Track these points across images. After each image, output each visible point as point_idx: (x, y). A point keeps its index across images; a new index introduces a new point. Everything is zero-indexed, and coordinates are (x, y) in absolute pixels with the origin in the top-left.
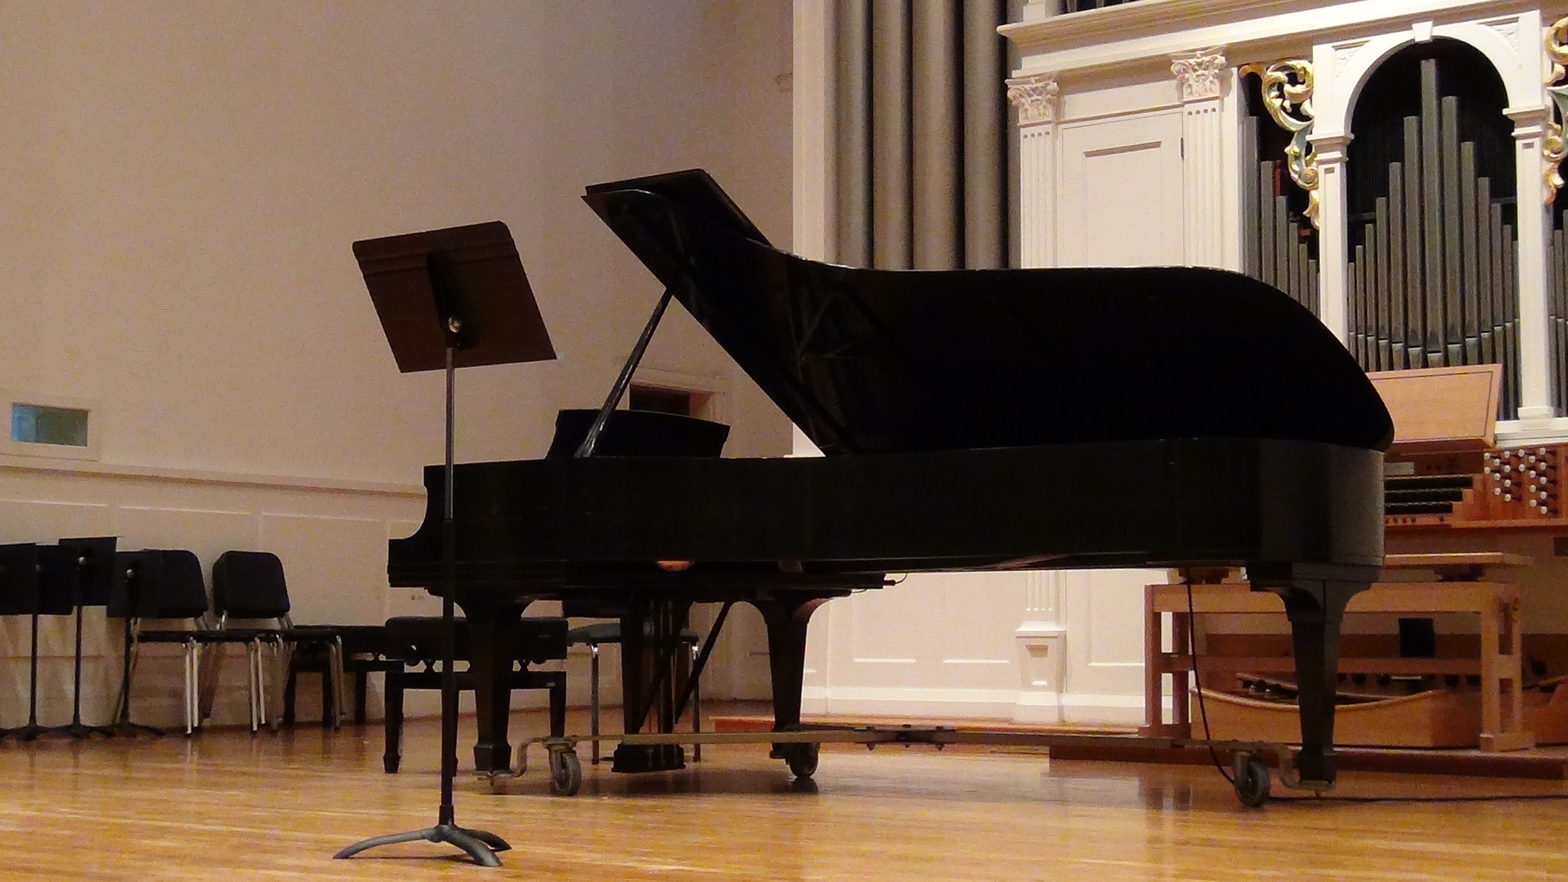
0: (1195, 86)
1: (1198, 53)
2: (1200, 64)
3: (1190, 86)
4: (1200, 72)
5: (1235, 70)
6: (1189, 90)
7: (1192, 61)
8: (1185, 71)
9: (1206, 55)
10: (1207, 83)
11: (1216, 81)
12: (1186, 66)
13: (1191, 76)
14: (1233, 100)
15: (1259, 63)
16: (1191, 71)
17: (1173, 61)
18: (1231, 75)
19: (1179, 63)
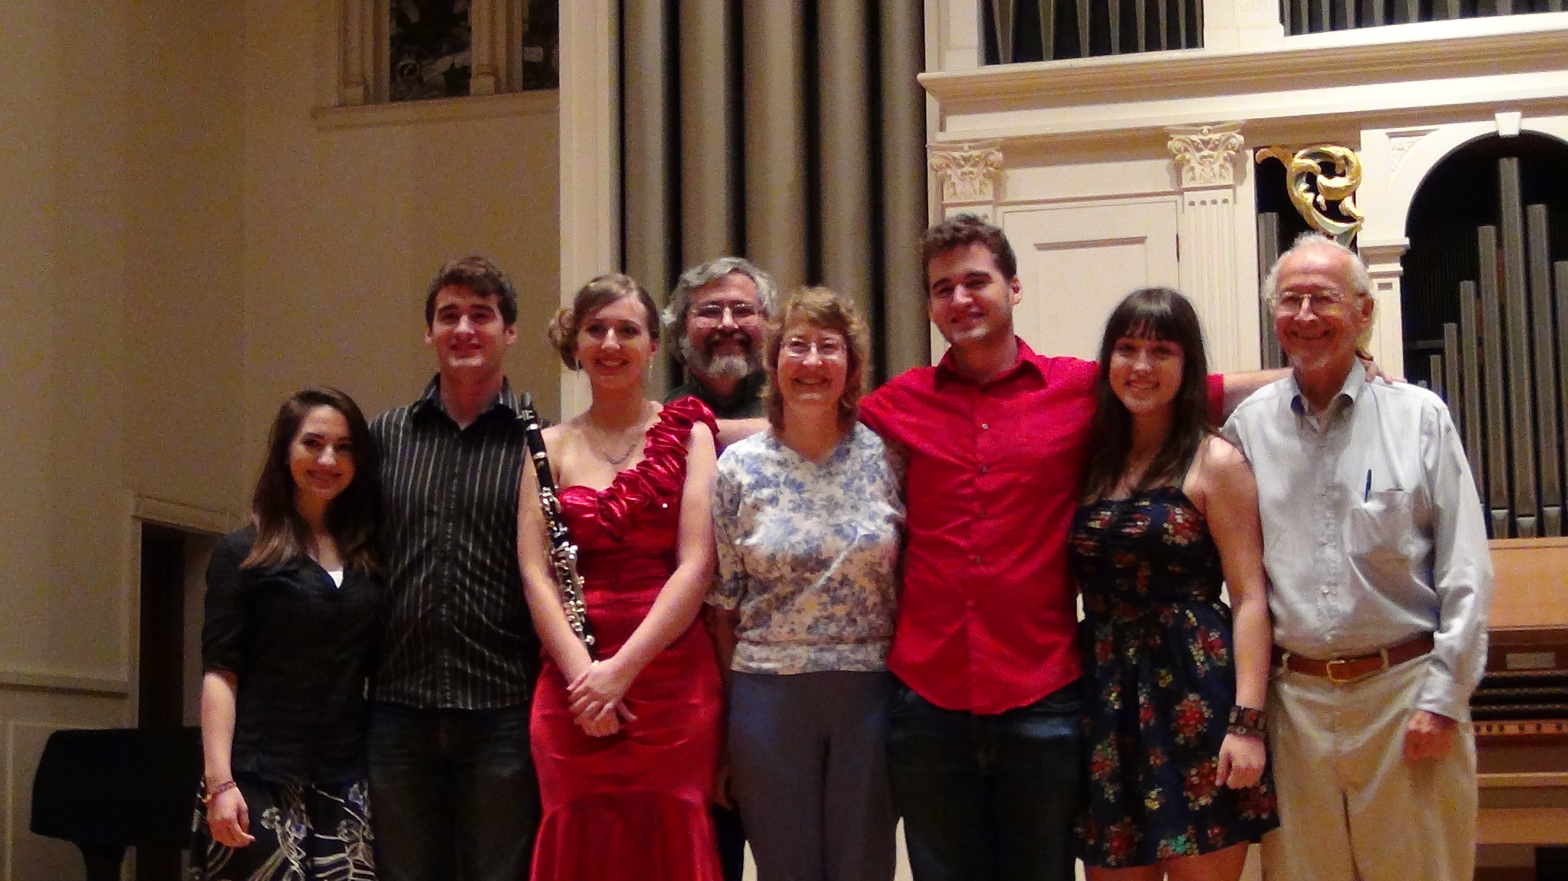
0: (1198, 169)
1: (1205, 129)
2: (1206, 143)
3: (1192, 169)
4: (1206, 152)
5: (1250, 153)
6: (1190, 174)
7: (1195, 138)
8: (1186, 150)
9: (1215, 131)
10: (1216, 167)
11: (1228, 165)
12: (1187, 143)
13: (1193, 157)
14: (1248, 190)
15: (1283, 147)
16: (1192, 151)
17: (1172, 136)
18: (1246, 158)
19: (1180, 140)
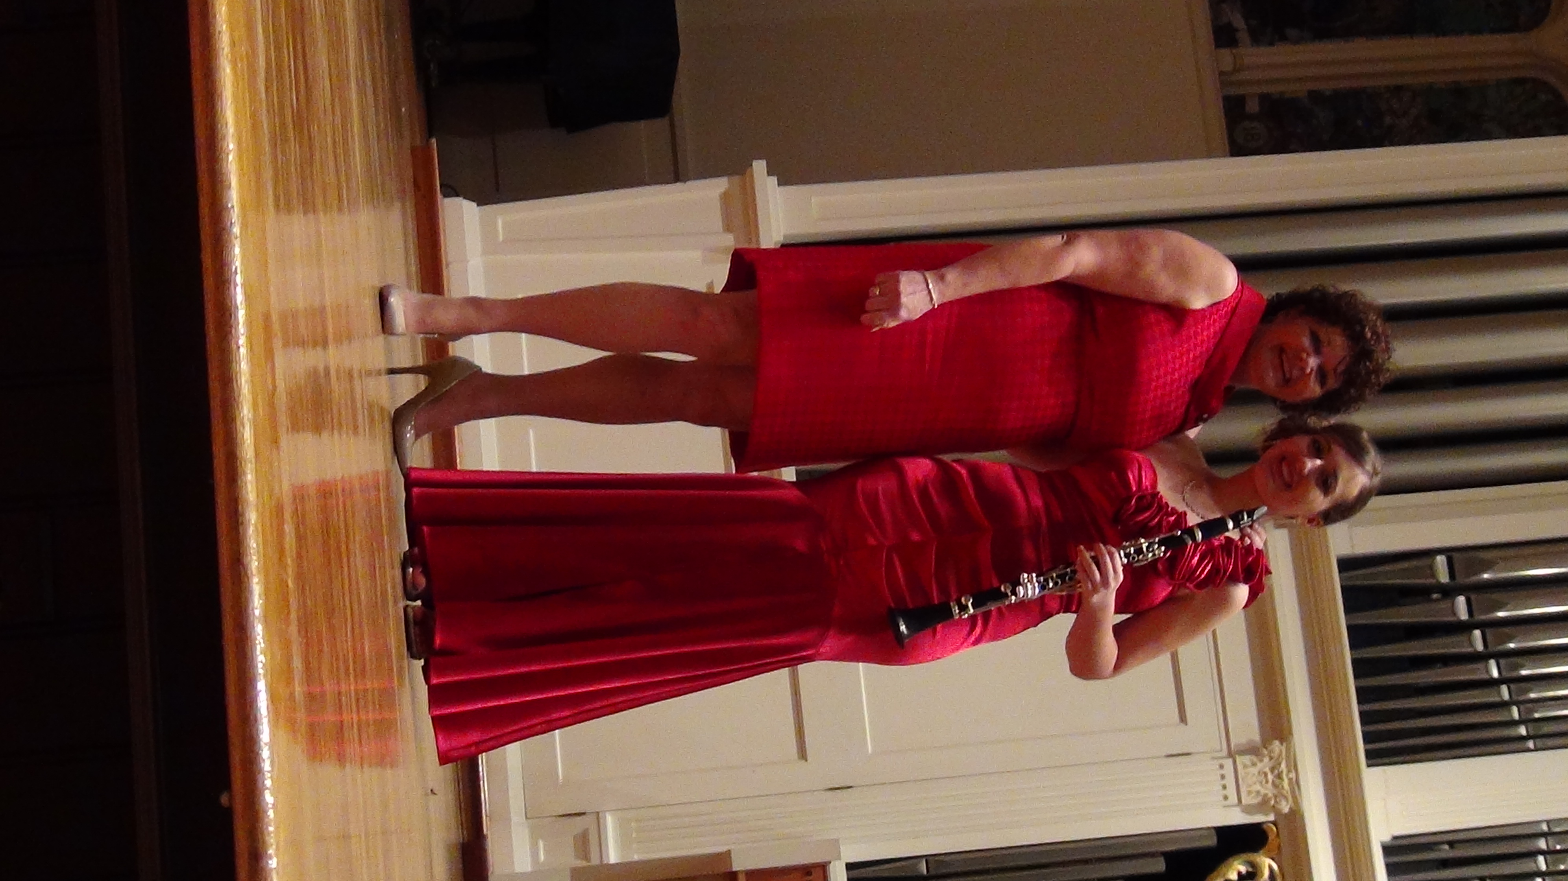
0: (1254, 770)
1: (1293, 775)
2: (1279, 776)
3: (1254, 764)
4: (1270, 777)
5: (1271, 818)
6: (1248, 763)
7: (1283, 765)
8: (1271, 758)
9: (1291, 785)
10: (1258, 787)
11: (1259, 799)
12: (1278, 759)
13: (1265, 764)
14: (1236, 818)
15: (1279, 847)
16: (1271, 764)
17: (1284, 744)
18: (1267, 815)
19: (1281, 751)
